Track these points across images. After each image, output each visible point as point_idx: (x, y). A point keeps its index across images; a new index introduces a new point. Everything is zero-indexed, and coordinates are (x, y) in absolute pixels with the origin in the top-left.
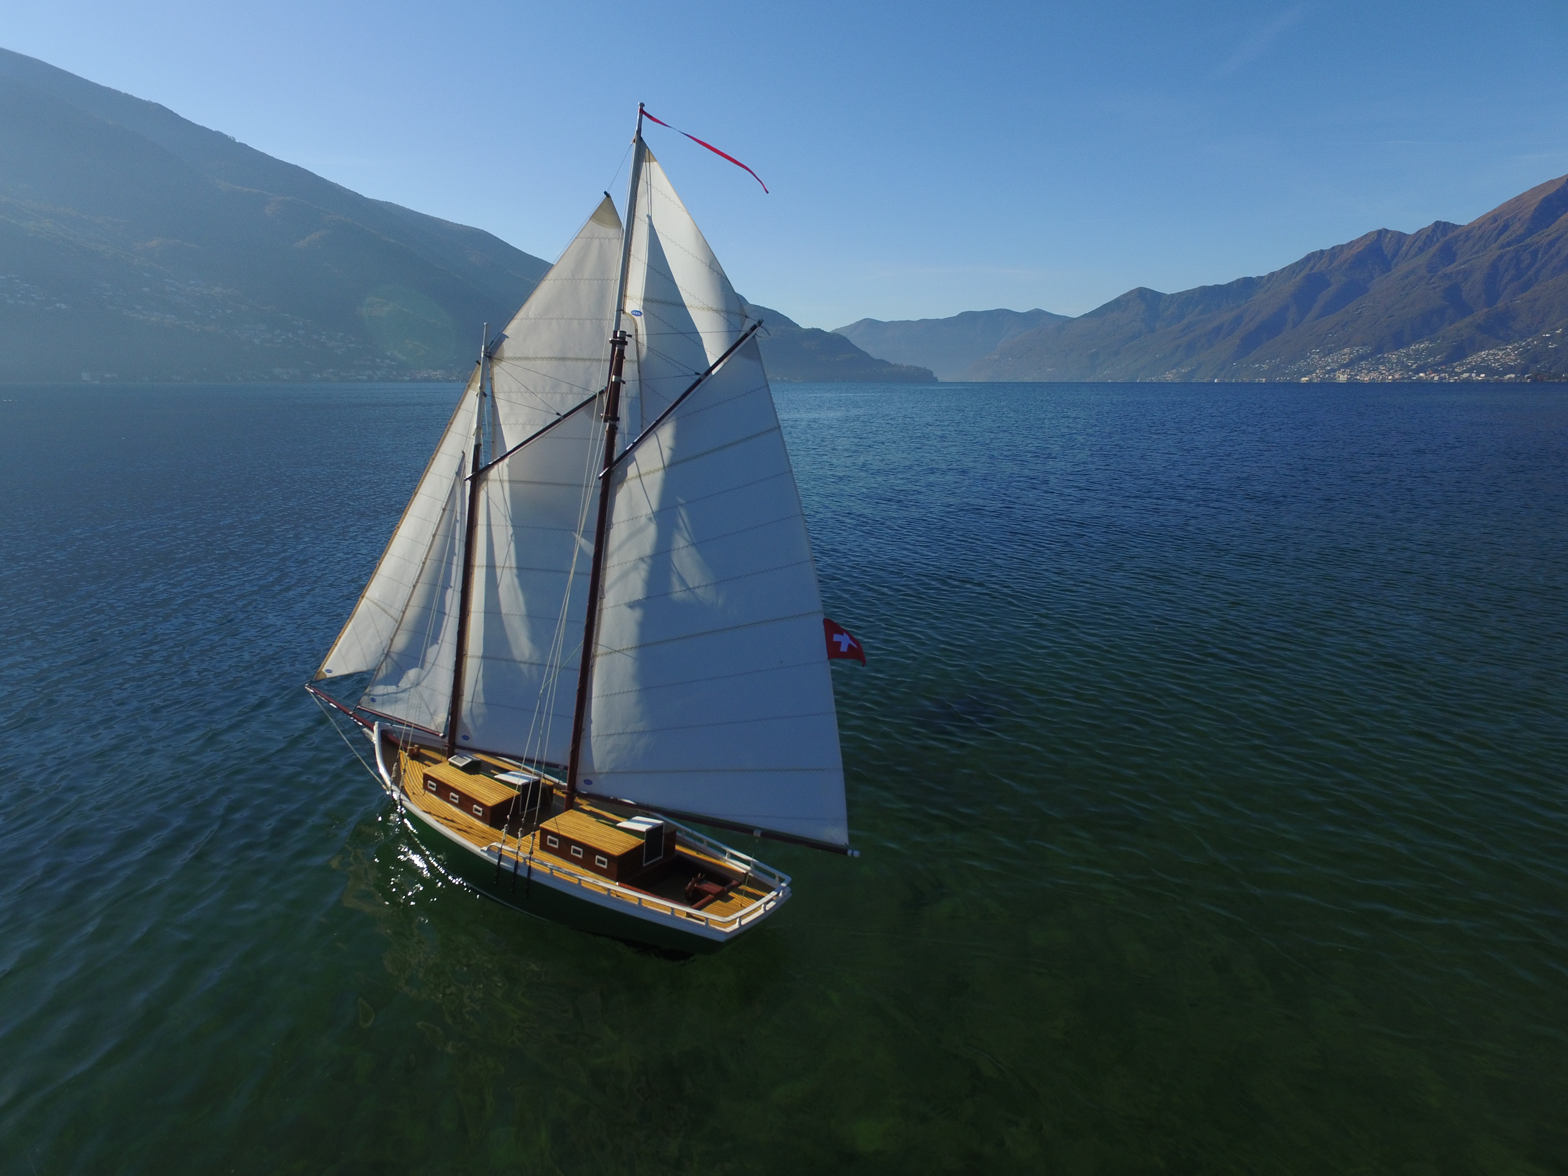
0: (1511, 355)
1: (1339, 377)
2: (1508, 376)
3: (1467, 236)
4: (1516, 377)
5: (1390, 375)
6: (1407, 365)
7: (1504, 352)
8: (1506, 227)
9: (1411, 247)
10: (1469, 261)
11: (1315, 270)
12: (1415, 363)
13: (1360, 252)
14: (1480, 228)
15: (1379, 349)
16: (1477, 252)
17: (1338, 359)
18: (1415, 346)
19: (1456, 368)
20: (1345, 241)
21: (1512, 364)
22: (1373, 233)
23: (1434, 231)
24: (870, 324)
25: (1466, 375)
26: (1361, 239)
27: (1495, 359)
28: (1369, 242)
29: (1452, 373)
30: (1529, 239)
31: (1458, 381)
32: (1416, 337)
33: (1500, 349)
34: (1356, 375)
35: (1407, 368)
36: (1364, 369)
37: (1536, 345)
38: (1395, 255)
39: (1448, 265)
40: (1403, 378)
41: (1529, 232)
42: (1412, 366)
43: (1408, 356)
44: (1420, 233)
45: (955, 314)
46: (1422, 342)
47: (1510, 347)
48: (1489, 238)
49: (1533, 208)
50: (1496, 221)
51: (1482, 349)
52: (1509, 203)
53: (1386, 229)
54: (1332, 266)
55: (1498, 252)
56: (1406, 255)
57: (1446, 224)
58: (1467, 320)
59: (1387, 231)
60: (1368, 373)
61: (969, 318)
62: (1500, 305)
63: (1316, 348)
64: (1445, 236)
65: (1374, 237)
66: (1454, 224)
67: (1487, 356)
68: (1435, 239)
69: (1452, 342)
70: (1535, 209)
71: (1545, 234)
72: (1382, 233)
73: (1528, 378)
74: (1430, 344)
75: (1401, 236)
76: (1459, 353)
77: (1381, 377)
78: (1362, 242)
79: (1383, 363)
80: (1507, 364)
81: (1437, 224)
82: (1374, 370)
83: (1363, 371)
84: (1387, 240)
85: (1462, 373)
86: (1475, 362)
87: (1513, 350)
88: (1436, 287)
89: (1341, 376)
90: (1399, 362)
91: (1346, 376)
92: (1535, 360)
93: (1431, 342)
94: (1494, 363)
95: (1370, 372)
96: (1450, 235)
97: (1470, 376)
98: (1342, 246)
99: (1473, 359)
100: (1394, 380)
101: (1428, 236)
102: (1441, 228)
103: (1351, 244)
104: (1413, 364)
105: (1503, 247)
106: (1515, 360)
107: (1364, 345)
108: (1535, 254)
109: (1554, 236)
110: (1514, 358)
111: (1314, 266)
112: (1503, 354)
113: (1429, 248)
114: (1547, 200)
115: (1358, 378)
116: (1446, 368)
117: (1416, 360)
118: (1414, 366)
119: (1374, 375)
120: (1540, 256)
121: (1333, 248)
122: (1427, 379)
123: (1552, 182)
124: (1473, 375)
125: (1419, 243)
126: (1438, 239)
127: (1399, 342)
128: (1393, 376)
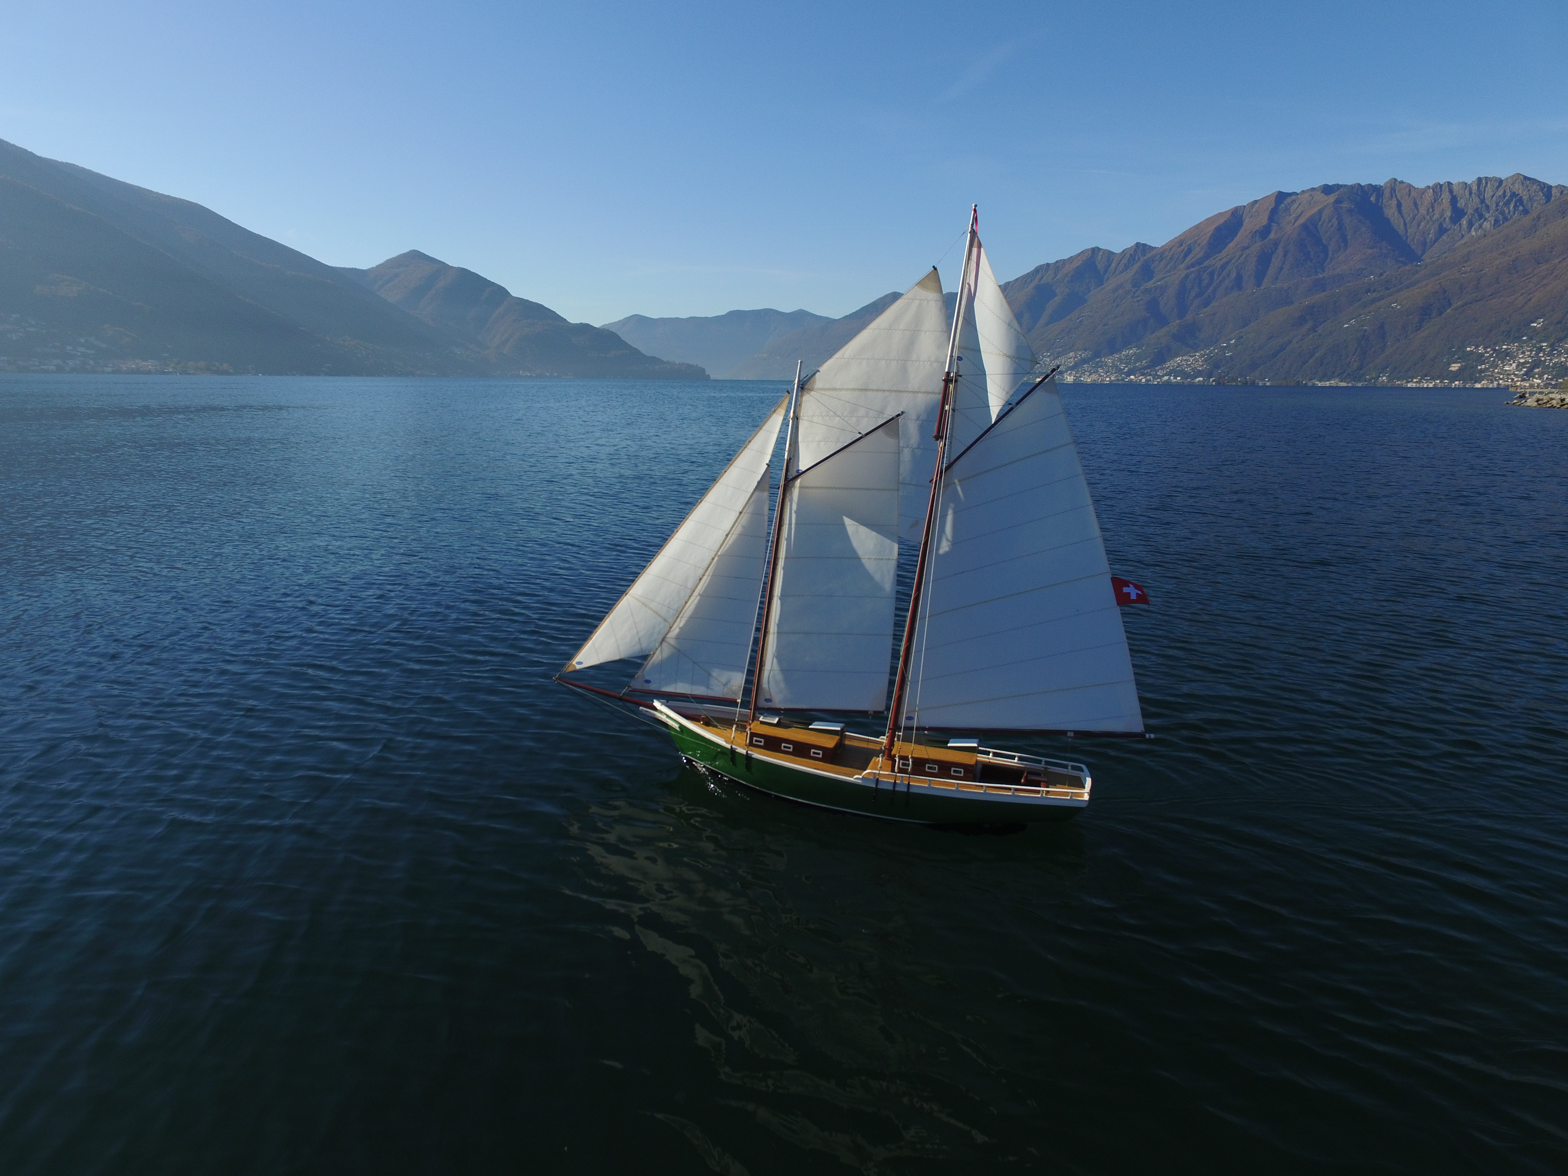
0: (1199, 361)
1: (1067, 378)
2: (1198, 379)
3: (1161, 257)
4: (1204, 379)
5: (1107, 377)
6: (1120, 368)
7: (1193, 358)
8: (1189, 251)
9: (1119, 263)
10: (1164, 278)
11: (1042, 282)
12: (1127, 367)
13: (1078, 267)
14: (1170, 249)
15: (1097, 354)
16: (1169, 271)
17: (1065, 362)
18: (1126, 352)
19: (1158, 371)
20: (1066, 256)
21: (1200, 369)
22: (1088, 250)
23: (1135, 250)
24: (638, 321)
25: (1166, 378)
26: (1079, 255)
27: (1187, 365)
28: (1085, 258)
29: (1156, 376)
30: (1207, 262)
31: (1160, 383)
32: (1126, 345)
33: (1190, 356)
34: (1081, 377)
35: (1120, 371)
36: (1086, 371)
37: (1216, 354)
38: (1106, 271)
39: (1147, 282)
40: (1118, 380)
41: (1207, 257)
42: (1124, 369)
43: (1120, 360)
44: (1125, 252)
45: (723, 312)
46: (1131, 348)
47: (1198, 354)
48: (1177, 259)
49: (1209, 235)
50: (1181, 246)
51: (1177, 355)
52: (1190, 230)
53: (1098, 247)
54: (1057, 278)
55: (1185, 272)
56: (1116, 270)
57: (1144, 245)
58: (1165, 330)
59: (1099, 249)
60: (1090, 375)
61: (736, 316)
62: (1189, 317)
63: (1047, 351)
64: (1144, 256)
65: (1089, 254)
66: (1150, 246)
67: (1181, 361)
68: (1137, 258)
69: (1154, 349)
70: (1210, 237)
71: (1218, 258)
72: (1095, 250)
73: (1213, 381)
74: (1137, 350)
75: (1110, 254)
76: (1159, 358)
77: (1100, 379)
78: (1079, 258)
79: (1101, 367)
80: (1196, 369)
81: (1138, 244)
82: (1094, 372)
83: (1086, 373)
84: (1100, 257)
85: (1163, 376)
86: (1173, 366)
87: (1201, 357)
88: (1140, 301)
89: (1069, 377)
90: (1114, 366)
91: (1072, 377)
92: (1216, 366)
93: (1139, 348)
94: (1187, 368)
95: (1091, 374)
96: (1148, 256)
97: (1169, 379)
98: (1064, 260)
99: (1171, 364)
100: (1111, 381)
101: (1131, 255)
102: (1141, 248)
103: (1071, 260)
104: (1125, 367)
105: (1188, 268)
106: (1203, 365)
107: (1085, 350)
108: (1212, 274)
109: (1224, 260)
110: (1201, 363)
111: (1041, 278)
112: (1193, 360)
113: (1132, 265)
114: (1218, 229)
115: (1082, 379)
116: (1151, 372)
117: (1127, 364)
118: (1126, 370)
119: (1094, 377)
120: (1215, 277)
121: (1057, 262)
122: (1136, 381)
123: (1221, 214)
124: (1172, 378)
125: (1124, 261)
126: (1139, 258)
127: (1112, 347)
128: (1110, 378)
